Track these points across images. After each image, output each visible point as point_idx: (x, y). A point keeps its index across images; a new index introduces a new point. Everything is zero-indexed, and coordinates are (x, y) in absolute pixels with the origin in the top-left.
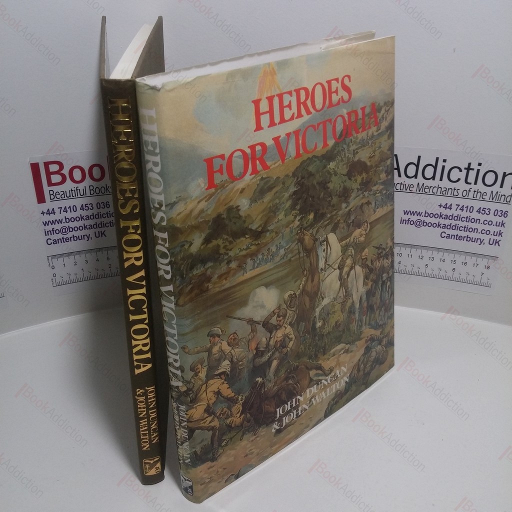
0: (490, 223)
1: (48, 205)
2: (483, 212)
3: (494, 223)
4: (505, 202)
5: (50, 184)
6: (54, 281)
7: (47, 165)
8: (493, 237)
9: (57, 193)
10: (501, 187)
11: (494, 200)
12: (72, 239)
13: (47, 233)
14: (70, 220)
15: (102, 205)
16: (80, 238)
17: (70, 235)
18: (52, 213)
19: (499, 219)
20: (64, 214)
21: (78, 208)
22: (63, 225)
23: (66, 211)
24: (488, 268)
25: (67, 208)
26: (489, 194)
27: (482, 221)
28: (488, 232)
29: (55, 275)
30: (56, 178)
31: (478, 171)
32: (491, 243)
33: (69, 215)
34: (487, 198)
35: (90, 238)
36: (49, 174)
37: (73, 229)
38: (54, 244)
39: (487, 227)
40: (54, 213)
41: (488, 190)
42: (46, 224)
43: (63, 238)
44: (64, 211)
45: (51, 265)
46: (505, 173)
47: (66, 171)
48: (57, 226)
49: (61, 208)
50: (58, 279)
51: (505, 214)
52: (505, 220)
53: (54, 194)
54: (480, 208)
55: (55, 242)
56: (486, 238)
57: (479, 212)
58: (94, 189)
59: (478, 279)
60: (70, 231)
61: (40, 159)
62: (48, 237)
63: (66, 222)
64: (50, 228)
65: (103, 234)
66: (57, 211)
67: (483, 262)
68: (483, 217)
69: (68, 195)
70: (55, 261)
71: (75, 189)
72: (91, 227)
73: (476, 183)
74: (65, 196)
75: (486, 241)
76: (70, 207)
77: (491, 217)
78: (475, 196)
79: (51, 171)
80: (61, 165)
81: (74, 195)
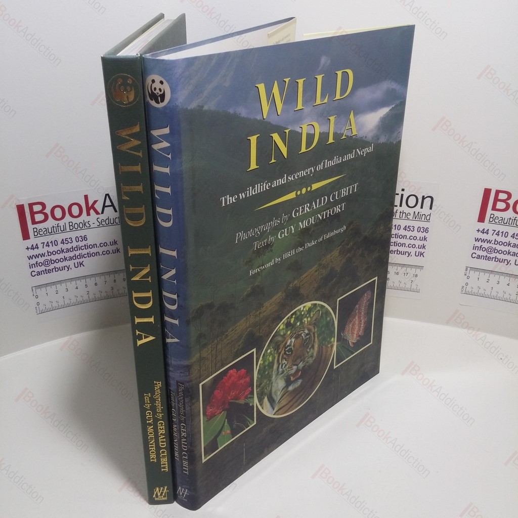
0: (415, 238)
1: (33, 241)
2: (409, 229)
3: (418, 238)
4: (426, 220)
5: (34, 222)
6: (38, 308)
7: (31, 205)
8: (418, 250)
9: (41, 230)
10: (422, 208)
11: (417, 219)
12: (54, 270)
13: (31, 266)
14: (52, 253)
15: (80, 239)
16: (61, 269)
17: (52, 266)
18: (35, 248)
19: (422, 235)
20: (46, 249)
21: (59, 243)
22: (46, 258)
23: (49, 246)
24: (416, 275)
25: (49, 243)
26: (412, 214)
27: (408, 237)
28: (414, 246)
29: (38, 304)
30: (39, 217)
31: (402, 195)
32: (417, 255)
33: (51, 249)
34: (411, 217)
35: (70, 269)
36: (33, 214)
37: (55, 261)
38: (37, 275)
39: (412, 242)
40: (38, 248)
41: (411, 211)
42: (30, 258)
43: (46, 270)
44: (46, 246)
45: (35, 295)
46: (423, 196)
47: (48, 211)
48: (41, 260)
49: (44, 243)
50: (42, 307)
51: (426, 230)
52: (427, 235)
53: (38, 231)
54: (406, 226)
55: (39, 273)
56: (412, 251)
57: (406, 230)
58: (73, 225)
59: (408, 286)
60: (52, 263)
61: (25, 201)
62: (32, 270)
63: (48, 255)
64: (34, 261)
65: (81, 264)
66: (40, 246)
67: (412, 271)
68: (408, 234)
69: (50, 231)
70: (38, 290)
71: (57, 226)
72: (71, 258)
73: (401, 206)
74: (47, 232)
75: (413, 254)
76: (52, 242)
77: (415, 233)
78: (401, 216)
79: (34, 211)
80: (44, 206)
81: (55, 231)
